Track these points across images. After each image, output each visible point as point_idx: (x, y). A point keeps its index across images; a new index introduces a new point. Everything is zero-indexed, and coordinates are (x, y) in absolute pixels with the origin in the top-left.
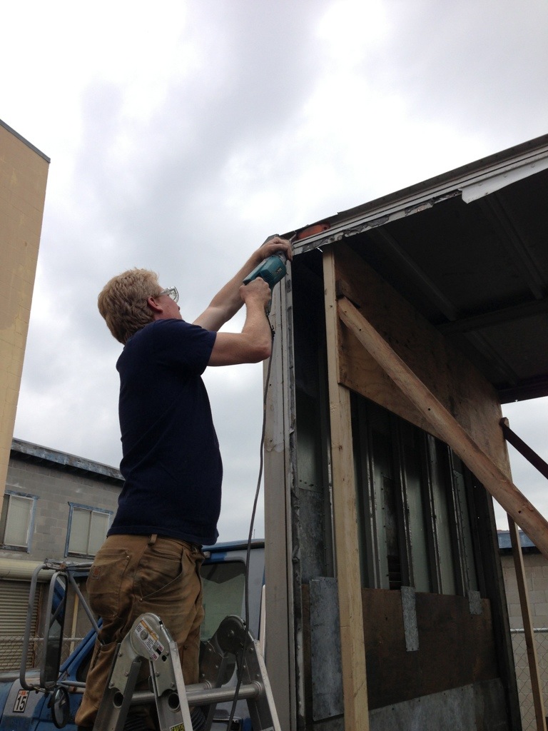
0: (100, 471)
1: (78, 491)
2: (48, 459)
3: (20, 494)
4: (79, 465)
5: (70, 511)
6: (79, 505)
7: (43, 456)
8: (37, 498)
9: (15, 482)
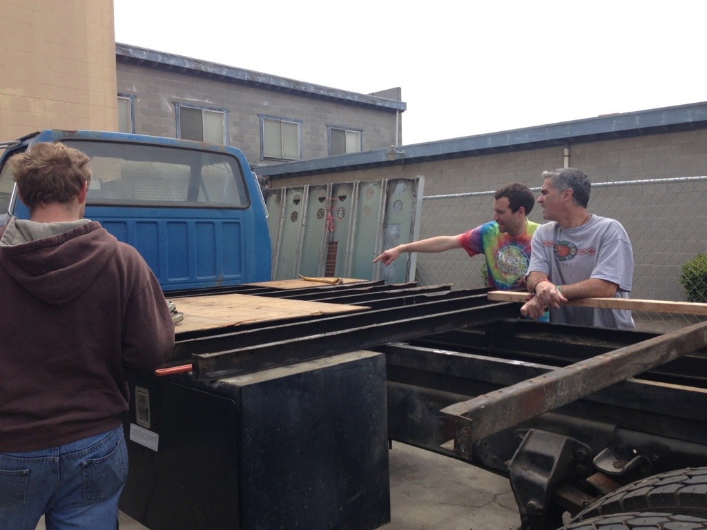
0: (283, 84)
2: (229, 75)
3: (211, 109)
4: (261, 80)
5: (261, 122)
6: (268, 116)
7: (224, 73)
8: (228, 112)
9: (205, 98)
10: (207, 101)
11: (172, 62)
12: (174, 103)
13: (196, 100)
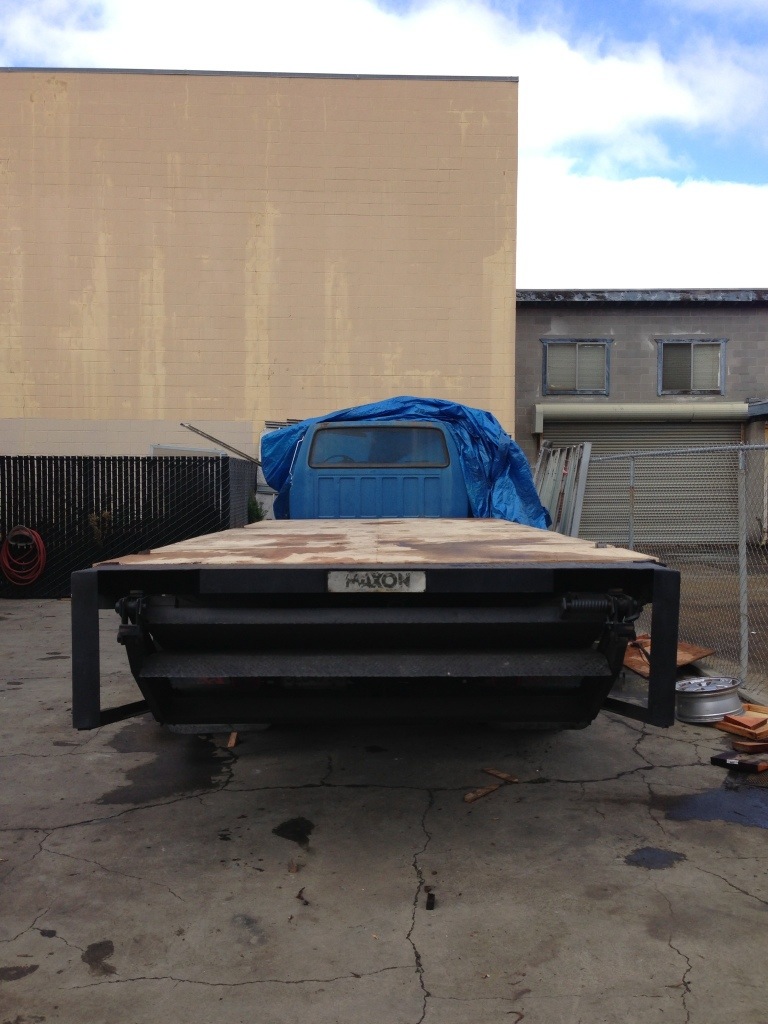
2: (728, 300)
3: (703, 340)
9: (697, 329)
10: (699, 332)
11: (654, 298)
12: (657, 341)
13: (684, 333)
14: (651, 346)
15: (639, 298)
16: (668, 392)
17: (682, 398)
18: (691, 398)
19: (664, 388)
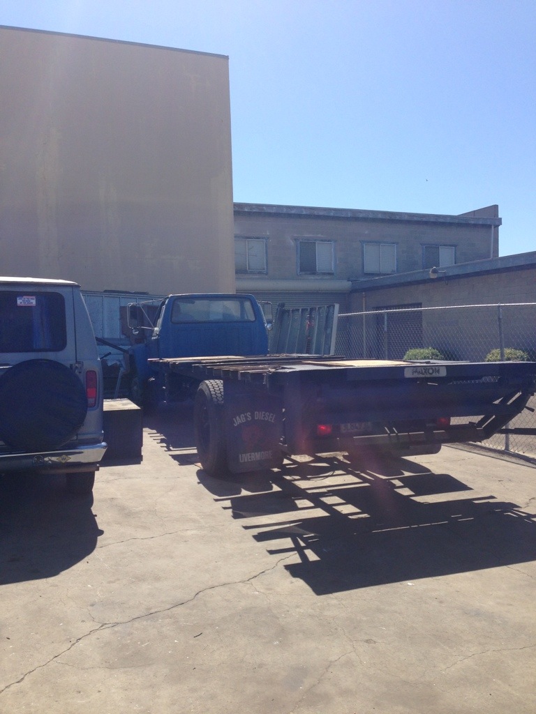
0: (380, 216)
1: (366, 232)
2: (336, 215)
3: (322, 241)
4: (361, 216)
5: (362, 247)
6: (368, 242)
7: (332, 214)
8: (335, 241)
9: (317, 233)
10: (319, 235)
11: (293, 211)
12: (295, 240)
13: (311, 236)
14: (292, 243)
15: (285, 211)
16: (303, 273)
17: (312, 277)
18: (317, 277)
19: (301, 271)
